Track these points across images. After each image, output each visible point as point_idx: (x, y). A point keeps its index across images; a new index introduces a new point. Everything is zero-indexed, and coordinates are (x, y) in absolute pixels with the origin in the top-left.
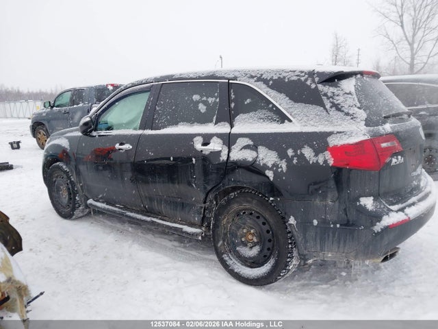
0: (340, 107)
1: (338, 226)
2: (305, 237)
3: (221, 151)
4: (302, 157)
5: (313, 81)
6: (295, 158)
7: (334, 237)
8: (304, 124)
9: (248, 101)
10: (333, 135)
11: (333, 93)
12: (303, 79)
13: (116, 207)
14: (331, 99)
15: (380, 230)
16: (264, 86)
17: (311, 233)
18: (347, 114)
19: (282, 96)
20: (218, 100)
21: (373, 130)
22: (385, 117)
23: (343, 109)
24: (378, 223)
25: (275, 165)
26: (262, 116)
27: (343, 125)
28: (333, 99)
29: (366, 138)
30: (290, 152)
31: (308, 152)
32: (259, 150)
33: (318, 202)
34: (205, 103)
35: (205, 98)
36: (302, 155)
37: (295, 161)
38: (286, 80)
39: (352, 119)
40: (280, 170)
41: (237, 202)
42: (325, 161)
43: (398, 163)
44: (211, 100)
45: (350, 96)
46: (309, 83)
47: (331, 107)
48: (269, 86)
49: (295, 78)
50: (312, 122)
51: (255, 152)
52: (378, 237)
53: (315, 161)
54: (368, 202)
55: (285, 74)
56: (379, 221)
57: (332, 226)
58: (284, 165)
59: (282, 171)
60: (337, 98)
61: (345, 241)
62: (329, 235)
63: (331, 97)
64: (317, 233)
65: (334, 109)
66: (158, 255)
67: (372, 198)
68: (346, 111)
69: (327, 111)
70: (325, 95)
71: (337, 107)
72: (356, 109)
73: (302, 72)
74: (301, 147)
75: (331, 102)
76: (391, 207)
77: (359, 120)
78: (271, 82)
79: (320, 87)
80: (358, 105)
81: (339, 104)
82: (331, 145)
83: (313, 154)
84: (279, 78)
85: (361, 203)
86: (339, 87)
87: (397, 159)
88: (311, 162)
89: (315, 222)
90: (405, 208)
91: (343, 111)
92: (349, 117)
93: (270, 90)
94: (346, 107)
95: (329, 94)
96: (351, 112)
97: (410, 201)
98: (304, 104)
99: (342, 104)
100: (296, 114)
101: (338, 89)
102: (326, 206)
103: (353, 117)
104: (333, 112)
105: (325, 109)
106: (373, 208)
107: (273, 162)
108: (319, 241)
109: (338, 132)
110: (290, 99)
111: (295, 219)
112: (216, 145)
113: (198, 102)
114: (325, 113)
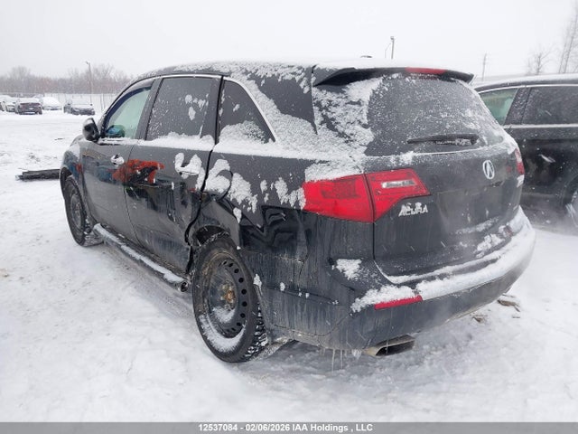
0: (333, 123)
1: (307, 295)
2: (271, 305)
3: (197, 175)
4: (273, 193)
5: (308, 83)
6: (267, 195)
7: (302, 310)
8: (286, 145)
9: (237, 107)
10: (314, 166)
11: (330, 101)
12: (297, 78)
13: (118, 236)
14: (324, 111)
15: (359, 310)
16: (255, 87)
17: (278, 301)
18: (342, 135)
19: (271, 103)
20: (207, 104)
21: (376, 161)
22: (410, 142)
23: (338, 127)
24: (357, 300)
25: (245, 202)
26: (248, 131)
27: (331, 152)
28: (327, 110)
29: (356, 172)
30: (263, 186)
31: (281, 187)
32: (234, 179)
33: (285, 258)
34: (195, 106)
35: (195, 101)
36: (275, 189)
37: (266, 199)
38: (279, 80)
39: (347, 142)
40: (249, 209)
41: (217, 247)
42: (297, 203)
43: (413, 213)
44: (201, 103)
45: (356, 107)
46: (302, 85)
47: (322, 123)
48: (260, 88)
49: (289, 77)
50: (294, 145)
51: (228, 181)
52: (357, 320)
53: (286, 201)
54: (350, 268)
55: (280, 71)
56: (360, 297)
57: (300, 294)
58: (254, 202)
59: (251, 211)
60: (333, 109)
61: (315, 318)
62: (296, 306)
63: (326, 108)
64: (284, 301)
65: (325, 126)
66: (148, 304)
67: (359, 261)
68: (341, 129)
69: (315, 130)
70: (319, 104)
71: (330, 124)
72: (358, 127)
73: (300, 68)
74: (275, 180)
75: (323, 116)
76: (393, 279)
77: (357, 144)
78: (263, 82)
79: (315, 91)
80: (365, 121)
81: (333, 119)
82: (307, 180)
83: (286, 190)
84: (273, 75)
85: (338, 267)
86: (343, 92)
87: (413, 207)
88: (282, 202)
89: (283, 287)
90: (419, 281)
91: (336, 130)
92: (342, 140)
93: (260, 94)
94: (343, 123)
95: (324, 104)
96: (348, 132)
97: (437, 272)
98: (290, 116)
99: (338, 120)
100: (279, 131)
101: (341, 95)
102: (294, 266)
103: (348, 139)
104: (322, 130)
105: (314, 125)
106: (354, 275)
107: (243, 198)
108: (286, 313)
109: (321, 162)
110: (278, 108)
111: (261, 280)
112: (195, 167)
113: (189, 105)
114: (312, 131)
